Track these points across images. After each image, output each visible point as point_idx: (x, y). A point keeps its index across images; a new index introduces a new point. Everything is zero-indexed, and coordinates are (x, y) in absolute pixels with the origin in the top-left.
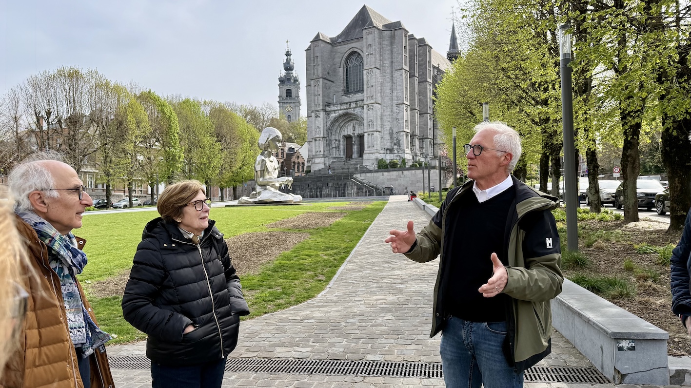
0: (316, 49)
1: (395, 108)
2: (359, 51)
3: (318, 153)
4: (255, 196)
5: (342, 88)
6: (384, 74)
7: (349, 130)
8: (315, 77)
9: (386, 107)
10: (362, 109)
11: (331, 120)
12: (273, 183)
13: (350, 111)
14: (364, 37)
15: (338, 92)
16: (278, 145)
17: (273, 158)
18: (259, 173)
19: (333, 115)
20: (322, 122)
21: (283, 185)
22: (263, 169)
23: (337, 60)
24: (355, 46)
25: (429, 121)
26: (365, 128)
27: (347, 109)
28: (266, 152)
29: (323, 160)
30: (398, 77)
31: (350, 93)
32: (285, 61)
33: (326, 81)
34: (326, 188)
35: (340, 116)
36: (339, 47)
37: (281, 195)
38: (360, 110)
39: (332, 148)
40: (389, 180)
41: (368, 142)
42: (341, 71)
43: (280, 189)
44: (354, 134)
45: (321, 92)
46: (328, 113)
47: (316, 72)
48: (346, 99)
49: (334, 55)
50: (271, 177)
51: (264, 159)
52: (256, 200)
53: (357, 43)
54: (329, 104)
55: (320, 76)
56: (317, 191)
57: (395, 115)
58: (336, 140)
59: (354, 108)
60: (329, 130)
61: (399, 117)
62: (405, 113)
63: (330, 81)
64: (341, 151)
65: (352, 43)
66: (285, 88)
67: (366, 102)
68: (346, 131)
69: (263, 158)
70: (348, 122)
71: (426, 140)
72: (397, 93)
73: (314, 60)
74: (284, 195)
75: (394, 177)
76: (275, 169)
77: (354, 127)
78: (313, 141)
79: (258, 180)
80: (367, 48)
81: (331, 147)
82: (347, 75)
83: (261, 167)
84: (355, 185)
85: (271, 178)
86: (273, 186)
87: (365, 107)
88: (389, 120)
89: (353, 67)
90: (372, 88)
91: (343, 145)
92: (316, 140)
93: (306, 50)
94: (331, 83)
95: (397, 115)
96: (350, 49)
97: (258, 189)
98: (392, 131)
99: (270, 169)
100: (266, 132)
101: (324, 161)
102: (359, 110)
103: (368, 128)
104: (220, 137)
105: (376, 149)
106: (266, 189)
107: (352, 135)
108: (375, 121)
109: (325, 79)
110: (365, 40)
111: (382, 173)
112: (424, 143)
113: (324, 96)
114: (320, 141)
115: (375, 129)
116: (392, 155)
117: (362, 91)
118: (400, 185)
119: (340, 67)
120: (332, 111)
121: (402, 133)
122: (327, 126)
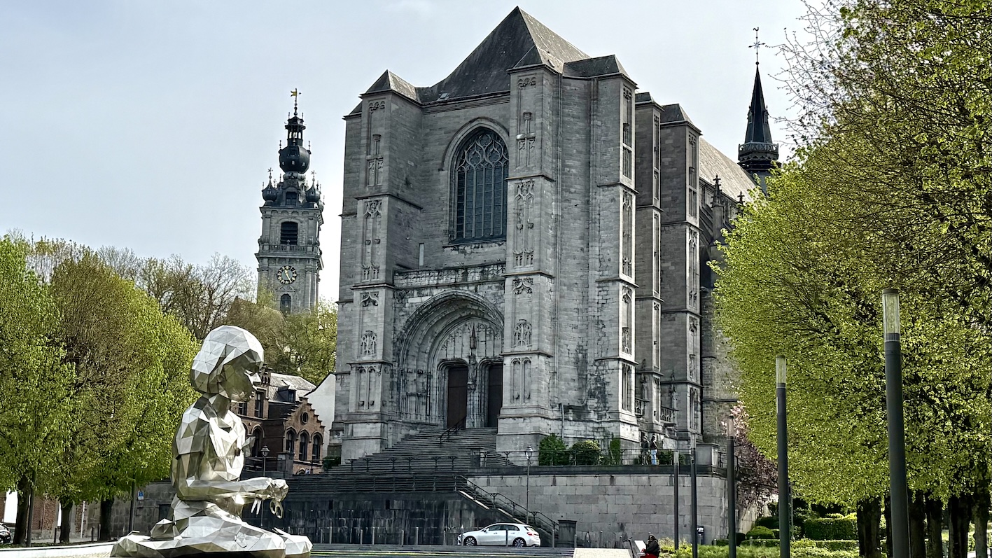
0: (376, 115)
1: (594, 291)
2: (497, 129)
3: (364, 409)
4: (165, 534)
5: (445, 227)
6: (566, 195)
7: (458, 346)
8: (368, 191)
9: (570, 287)
10: (500, 288)
11: (407, 313)
12: (228, 495)
13: (464, 291)
14: (514, 92)
15: (433, 236)
16: (252, 379)
17: (231, 418)
18: (186, 461)
19: (415, 300)
20: (381, 319)
21: (256, 502)
22: (201, 449)
23: (435, 149)
24: (487, 112)
25: (689, 333)
26: (507, 341)
27: (456, 285)
28: (212, 400)
29: (379, 430)
30: (604, 206)
31: (467, 242)
32: (285, 145)
33: (399, 205)
34: (382, 515)
35: (436, 305)
36: (443, 114)
37: (249, 532)
38: (494, 290)
39: (409, 395)
40: (571, 499)
41: (513, 384)
42: (444, 181)
43: (246, 513)
44: (472, 357)
45: (382, 235)
46: (401, 294)
47: (372, 179)
48: (454, 257)
49: (427, 135)
50: (223, 474)
51: (206, 420)
52: (171, 545)
53: (491, 107)
54: (405, 269)
55: (385, 188)
56: (355, 524)
57: (593, 311)
58: (420, 373)
59: (477, 284)
60: (401, 344)
61: (605, 319)
62: (622, 306)
63: (411, 204)
64: (434, 407)
65: (478, 105)
66: (280, 218)
67: (510, 269)
68: (450, 348)
69: (203, 416)
70: (458, 322)
71: (679, 387)
72: (601, 249)
73: (368, 145)
74: (255, 533)
75: (587, 491)
76: (237, 453)
77: (474, 338)
78: (353, 372)
79: (180, 485)
80: (520, 122)
81: (403, 393)
82: (460, 191)
83: (195, 444)
84: (470, 510)
85: (220, 479)
86: (226, 504)
87: (509, 282)
88: (575, 323)
89: (479, 170)
90: (530, 233)
91: (439, 389)
92: (361, 371)
93: (346, 118)
94: (413, 210)
95: (600, 310)
96: (471, 122)
97: (180, 511)
98: (585, 356)
99: (221, 452)
100: (218, 340)
101: (383, 433)
102: (491, 291)
103: (513, 345)
104: (77, 349)
105: (534, 404)
106: (202, 513)
107: (467, 360)
108: (535, 325)
109: (397, 198)
110: (514, 101)
111: (551, 477)
112: (675, 394)
113: (390, 246)
114: (373, 374)
115: (534, 348)
116: (582, 427)
117: (501, 237)
118: (603, 516)
119: (440, 169)
120: (414, 289)
121: (611, 364)
122: (395, 330)
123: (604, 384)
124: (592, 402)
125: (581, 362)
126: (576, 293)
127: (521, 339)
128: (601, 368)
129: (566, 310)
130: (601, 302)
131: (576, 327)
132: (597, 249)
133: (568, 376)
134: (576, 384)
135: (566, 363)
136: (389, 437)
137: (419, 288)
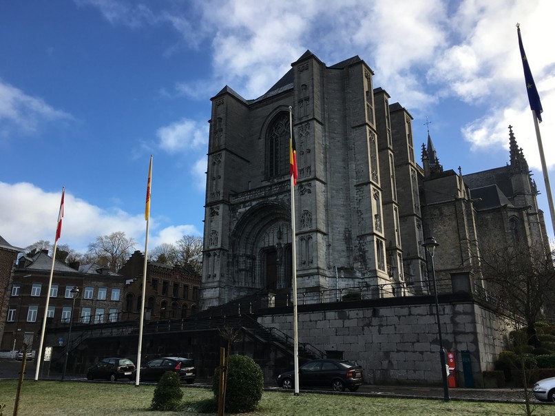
0: (219, 108)
1: (353, 192)
5: (262, 170)
7: (271, 240)
8: (214, 150)
9: (337, 191)
11: (237, 219)
13: (270, 200)
15: (256, 176)
19: (242, 210)
20: (221, 222)
23: (256, 128)
24: (284, 103)
26: (296, 226)
27: (265, 197)
30: (357, 138)
33: (233, 157)
35: (253, 212)
36: (259, 109)
38: (288, 197)
42: (261, 144)
44: (279, 244)
45: (222, 173)
46: (233, 207)
49: (252, 122)
53: (287, 99)
54: (235, 193)
55: (223, 146)
57: (354, 205)
58: (247, 256)
60: (234, 238)
61: (362, 208)
62: (374, 202)
63: (242, 158)
64: (257, 278)
67: (297, 180)
68: (266, 240)
70: (270, 224)
72: (356, 165)
73: (215, 125)
77: (279, 232)
80: (300, 92)
81: (236, 269)
82: (272, 150)
87: (296, 188)
88: (342, 213)
89: (282, 136)
90: (308, 155)
91: (261, 266)
92: (209, 256)
94: (245, 162)
95: (359, 203)
96: (275, 109)
98: (350, 234)
101: (221, 294)
102: (286, 198)
103: (300, 228)
105: (316, 266)
107: (276, 246)
108: (313, 213)
109: (229, 151)
111: (322, 313)
113: (227, 180)
114: (216, 257)
115: (314, 228)
116: (351, 282)
119: (259, 138)
120: (241, 203)
121: (369, 238)
122: (230, 230)
123: (364, 252)
124: (358, 265)
125: (348, 239)
126: (341, 194)
127: (305, 223)
128: (361, 241)
129: (335, 205)
130: (359, 198)
131: (343, 216)
132: (354, 166)
133: (340, 248)
134: (345, 254)
135: (338, 240)
136: (226, 297)
137: (244, 203)
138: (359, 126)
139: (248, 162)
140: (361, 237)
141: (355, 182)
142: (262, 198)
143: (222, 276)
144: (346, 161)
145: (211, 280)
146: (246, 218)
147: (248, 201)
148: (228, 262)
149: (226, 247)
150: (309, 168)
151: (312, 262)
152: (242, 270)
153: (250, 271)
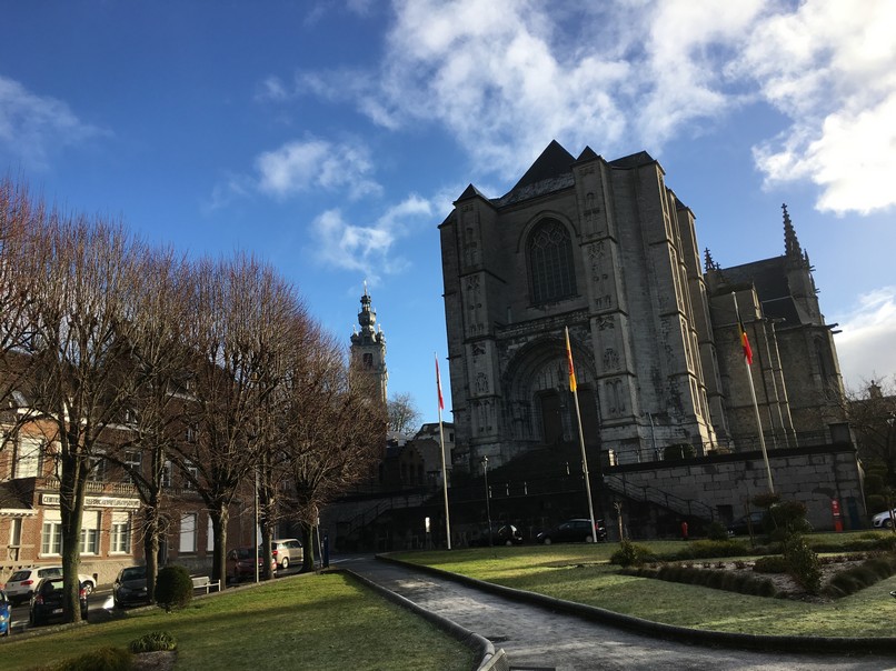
0: (467, 215)
1: (658, 324)
2: (558, 217)
5: (525, 293)
6: (626, 253)
7: (549, 379)
8: (467, 271)
11: (509, 357)
15: (517, 301)
19: (514, 347)
20: (490, 363)
23: (511, 238)
24: (549, 206)
26: (599, 367)
29: (499, 448)
30: (657, 258)
31: (545, 301)
33: (492, 279)
35: (529, 348)
36: (513, 213)
38: (579, 331)
41: (609, 402)
42: (521, 260)
44: (561, 386)
45: (482, 300)
46: (502, 343)
47: (469, 260)
48: (536, 313)
49: (504, 229)
54: (501, 326)
55: (480, 266)
57: (660, 339)
58: (521, 403)
60: (506, 380)
61: (671, 344)
63: (499, 278)
64: (535, 428)
65: (542, 202)
66: (362, 351)
67: (593, 311)
68: (542, 382)
70: (547, 360)
77: (561, 371)
78: (473, 406)
80: (584, 201)
81: (512, 419)
82: (534, 267)
87: (593, 321)
89: (547, 249)
90: (605, 281)
91: (537, 414)
92: (477, 404)
93: (439, 227)
94: (500, 282)
95: (666, 337)
96: (536, 216)
98: (658, 374)
101: (502, 450)
103: (604, 369)
105: (630, 414)
107: (557, 389)
108: (619, 352)
109: (489, 273)
110: (578, 187)
111: (684, 468)
112: (710, 405)
113: (490, 307)
115: (623, 370)
116: (667, 430)
119: (517, 252)
120: (511, 338)
121: (682, 378)
122: (500, 370)
123: (678, 395)
124: (672, 410)
125: (656, 379)
126: (643, 327)
127: (611, 364)
128: (673, 382)
129: (640, 340)
130: (666, 331)
131: (648, 353)
132: (657, 292)
133: (649, 391)
134: (655, 397)
135: (646, 381)
136: (508, 453)
137: (517, 338)
138: (658, 243)
139: (504, 282)
140: (673, 377)
141: (658, 311)
142: (542, 331)
143: (499, 428)
144: (646, 286)
145: (485, 433)
146: (519, 357)
147: (522, 336)
148: (503, 411)
149: (499, 394)
150: (608, 297)
151: (624, 410)
152: (518, 419)
153: (526, 420)
